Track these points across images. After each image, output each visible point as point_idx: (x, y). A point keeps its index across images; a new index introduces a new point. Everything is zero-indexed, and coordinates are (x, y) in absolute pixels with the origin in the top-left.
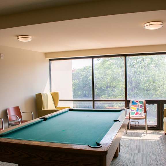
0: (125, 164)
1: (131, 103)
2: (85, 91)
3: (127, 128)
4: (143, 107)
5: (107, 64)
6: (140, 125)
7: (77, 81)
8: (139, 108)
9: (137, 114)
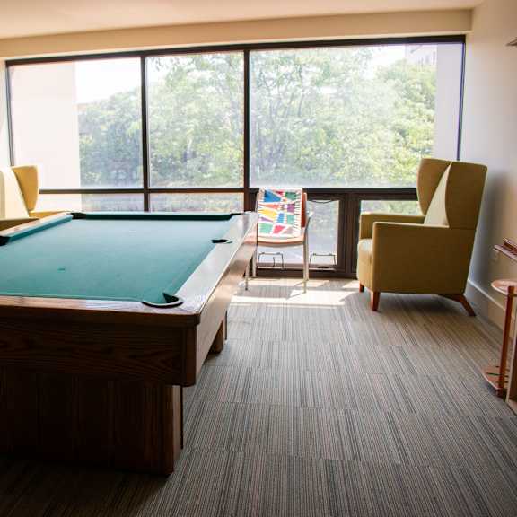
0: (244, 371)
1: (260, 197)
2: (115, 172)
3: (247, 274)
4: (299, 210)
5: (185, 84)
6: (287, 265)
7: (91, 138)
8: (286, 213)
9: (278, 229)
